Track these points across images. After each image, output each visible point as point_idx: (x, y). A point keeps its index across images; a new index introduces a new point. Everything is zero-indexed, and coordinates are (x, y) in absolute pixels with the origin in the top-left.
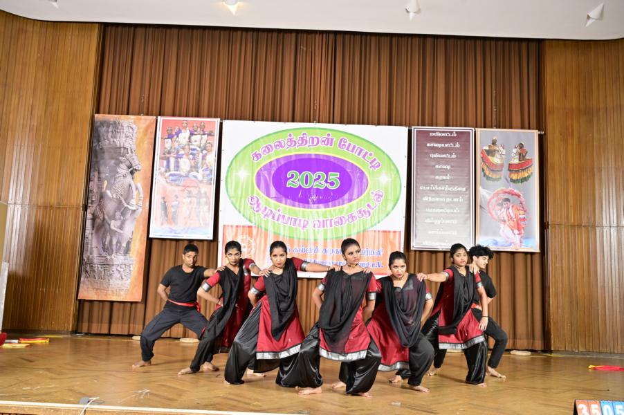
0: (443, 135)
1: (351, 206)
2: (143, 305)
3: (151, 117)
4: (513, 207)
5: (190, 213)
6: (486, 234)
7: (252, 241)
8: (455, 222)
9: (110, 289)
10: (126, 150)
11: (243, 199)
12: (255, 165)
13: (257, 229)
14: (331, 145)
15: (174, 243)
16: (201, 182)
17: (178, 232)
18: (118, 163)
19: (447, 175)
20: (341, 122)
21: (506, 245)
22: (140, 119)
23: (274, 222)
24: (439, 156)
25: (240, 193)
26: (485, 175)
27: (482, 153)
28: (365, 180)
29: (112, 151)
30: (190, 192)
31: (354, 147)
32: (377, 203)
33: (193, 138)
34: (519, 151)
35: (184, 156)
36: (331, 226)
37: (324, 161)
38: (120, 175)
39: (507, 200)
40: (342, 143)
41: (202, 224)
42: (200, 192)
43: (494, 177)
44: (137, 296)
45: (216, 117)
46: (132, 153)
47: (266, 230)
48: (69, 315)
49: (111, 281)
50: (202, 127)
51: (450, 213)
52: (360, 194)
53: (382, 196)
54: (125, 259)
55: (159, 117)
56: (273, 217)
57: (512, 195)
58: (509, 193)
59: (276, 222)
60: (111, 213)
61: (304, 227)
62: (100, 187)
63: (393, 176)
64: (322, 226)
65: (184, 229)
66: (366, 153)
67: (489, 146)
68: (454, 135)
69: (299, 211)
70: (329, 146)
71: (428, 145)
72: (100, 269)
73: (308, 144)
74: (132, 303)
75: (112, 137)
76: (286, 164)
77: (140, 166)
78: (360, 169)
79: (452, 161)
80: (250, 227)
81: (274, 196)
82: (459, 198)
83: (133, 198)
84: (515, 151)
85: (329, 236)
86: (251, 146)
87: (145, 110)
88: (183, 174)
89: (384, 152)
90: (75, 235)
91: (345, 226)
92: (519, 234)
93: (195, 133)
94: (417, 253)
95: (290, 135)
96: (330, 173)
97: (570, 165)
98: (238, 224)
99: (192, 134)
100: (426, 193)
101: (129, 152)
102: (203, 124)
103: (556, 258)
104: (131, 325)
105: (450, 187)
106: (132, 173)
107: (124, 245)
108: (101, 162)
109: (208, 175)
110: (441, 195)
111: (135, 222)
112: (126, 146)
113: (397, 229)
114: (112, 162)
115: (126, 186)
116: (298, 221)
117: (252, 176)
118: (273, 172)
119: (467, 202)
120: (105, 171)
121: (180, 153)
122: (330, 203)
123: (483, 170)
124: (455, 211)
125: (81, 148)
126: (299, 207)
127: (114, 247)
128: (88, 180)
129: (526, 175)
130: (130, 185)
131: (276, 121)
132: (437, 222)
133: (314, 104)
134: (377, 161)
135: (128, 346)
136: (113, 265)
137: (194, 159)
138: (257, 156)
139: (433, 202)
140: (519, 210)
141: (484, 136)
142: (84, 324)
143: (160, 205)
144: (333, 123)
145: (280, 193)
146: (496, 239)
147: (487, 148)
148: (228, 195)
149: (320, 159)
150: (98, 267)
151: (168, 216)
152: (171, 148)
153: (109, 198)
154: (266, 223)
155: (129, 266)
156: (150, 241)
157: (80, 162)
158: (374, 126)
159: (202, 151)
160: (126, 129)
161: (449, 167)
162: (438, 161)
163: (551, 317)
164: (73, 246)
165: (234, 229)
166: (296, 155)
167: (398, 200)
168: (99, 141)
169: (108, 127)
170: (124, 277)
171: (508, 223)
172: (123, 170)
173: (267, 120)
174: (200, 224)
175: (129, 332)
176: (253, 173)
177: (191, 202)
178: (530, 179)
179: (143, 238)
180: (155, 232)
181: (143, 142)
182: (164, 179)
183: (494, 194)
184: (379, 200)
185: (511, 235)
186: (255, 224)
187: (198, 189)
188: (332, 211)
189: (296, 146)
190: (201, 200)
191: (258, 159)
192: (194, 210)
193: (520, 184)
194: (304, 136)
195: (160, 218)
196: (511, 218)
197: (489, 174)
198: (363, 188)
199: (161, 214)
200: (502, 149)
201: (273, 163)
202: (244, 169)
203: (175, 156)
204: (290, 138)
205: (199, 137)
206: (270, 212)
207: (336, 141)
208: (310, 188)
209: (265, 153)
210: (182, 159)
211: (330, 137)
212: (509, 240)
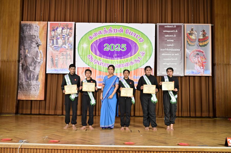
0: (170, 27)
1: (131, 58)
2: (45, 102)
3: (45, 22)
4: (200, 57)
5: (63, 63)
6: (189, 69)
8: (176, 64)
9: (31, 95)
10: (35, 36)
12: (90, 42)
14: (122, 32)
15: (57, 75)
16: (67, 49)
17: (58, 70)
18: (32, 42)
19: (172, 44)
20: (127, 22)
21: (198, 73)
22: (41, 23)
23: (99, 66)
24: (169, 36)
25: (84, 54)
26: (188, 44)
27: (187, 34)
28: (137, 47)
29: (29, 37)
30: (63, 54)
31: (132, 33)
33: (63, 31)
34: (203, 33)
35: (60, 39)
36: (123, 67)
38: (33, 47)
39: (198, 54)
40: (127, 31)
42: (67, 53)
43: (192, 44)
44: (42, 98)
45: (73, 21)
46: (38, 37)
47: (96, 69)
48: (14, 106)
49: (31, 92)
50: (67, 26)
51: (173, 60)
52: (135, 53)
53: (144, 54)
54: (36, 83)
55: (48, 22)
56: (98, 64)
57: (200, 52)
58: (198, 51)
59: (100, 65)
60: (30, 63)
62: (25, 52)
63: (149, 45)
64: (119, 67)
65: (60, 70)
66: (137, 35)
67: (190, 31)
68: (175, 27)
70: (121, 33)
71: (164, 31)
72: (26, 87)
73: (112, 32)
74: (40, 101)
75: (29, 31)
76: (103, 41)
77: (41, 43)
78: (135, 42)
79: (174, 38)
82: (177, 54)
83: (39, 57)
84: (201, 33)
87: (42, 19)
88: (59, 46)
89: (145, 35)
90: (15, 73)
91: (129, 66)
92: (203, 68)
93: (64, 28)
94: (160, 77)
95: (105, 29)
97: (225, 38)
98: (84, 67)
99: (63, 29)
100: (163, 52)
101: (36, 37)
102: (67, 24)
103: (218, 78)
104: (40, 110)
105: (173, 49)
106: (38, 46)
107: (36, 77)
108: (25, 42)
109: (70, 46)
110: (170, 53)
111: (40, 67)
112: (35, 34)
114: (29, 42)
115: (36, 52)
117: (89, 46)
118: (98, 44)
119: (181, 55)
120: (27, 46)
121: (58, 37)
122: (122, 57)
123: (187, 42)
124: (176, 59)
125: (16, 36)
126: (109, 59)
127: (32, 78)
128: (20, 49)
129: (206, 43)
130: (37, 51)
131: (99, 23)
132: (168, 64)
133: (115, 15)
135: (39, 119)
136: (31, 85)
137: (64, 39)
138: (91, 38)
139: (166, 56)
140: (203, 58)
141: (188, 27)
142: (20, 110)
143: (50, 60)
144: (123, 23)
145: (101, 53)
146: (193, 71)
147: (189, 32)
148: (79, 54)
150: (25, 86)
151: (54, 64)
152: (54, 35)
153: (29, 57)
154: (96, 66)
155: (38, 85)
156: (46, 75)
157: (16, 42)
158: (141, 24)
159: (67, 36)
160: (34, 27)
161: (173, 41)
162: (168, 38)
163: (217, 103)
164: (15, 77)
165: (82, 69)
166: (108, 37)
167: (151, 55)
168: (23, 33)
169: (27, 27)
170: (36, 90)
171: (198, 64)
172: (34, 45)
173: (95, 22)
175: (39, 113)
176: (89, 45)
177: (63, 58)
178: (208, 45)
179: (44, 73)
180: (48, 71)
181: (42, 33)
182: (52, 48)
183: (192, 52)
184: (143, 55)
185: (200, 69)
186: (91, 67)
187: (66, 52)
188: (123, 61)
189: (107, 33)
190: (68, 57)
191: (91, 39)
192: (65, 61)
193: (203, 47)
194: (111, 29)
195: (51, 65)
196: (199, 62)
197: (190, 43)
198: (136, 50)
199: (51, 63)
200: (196, 33)
201: (98, 41)
202: (86, 43)
203: (56, 38)
204: (104, 29)
205: (66, 30)
206: (97, 61)
207: (124, 31)
208: (114, 51)
209: (94, 36)
210: (59, 40)
211: (122, 29)
212: (199, 71)
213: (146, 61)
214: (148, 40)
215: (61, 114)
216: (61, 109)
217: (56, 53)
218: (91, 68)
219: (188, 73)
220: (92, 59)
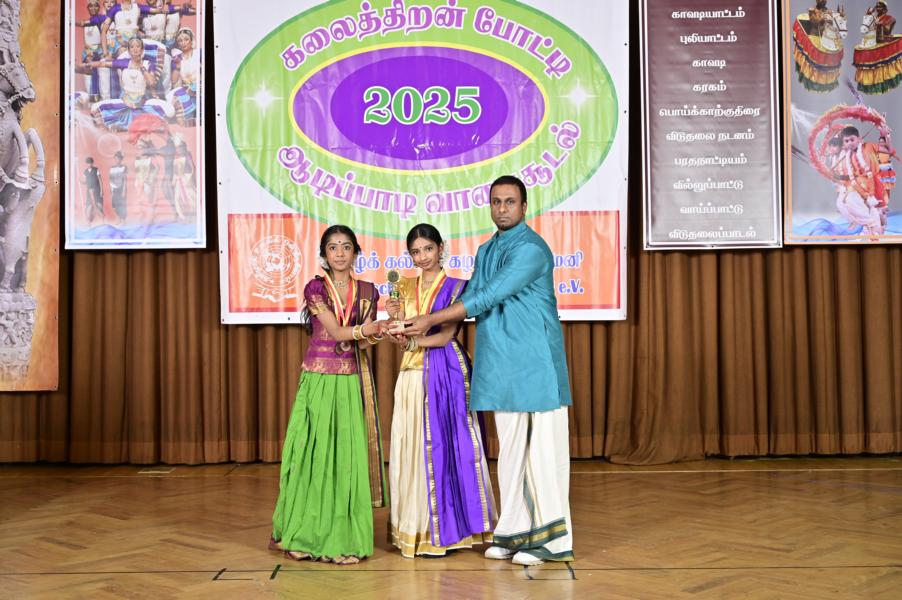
2: (64, 399)
4: (864, 146)
5: (153, 191)
6: (807, 208)
7: (294, 247)
8: (738, 185)
11: (269, 154)
12: (291, 77)
13: (302, 219)
14: (459, 24)
15: (122, 259)
16: (173, 120)
17: (128, 234)
19: (718, 83)
23: (340, 203)
24: (699, 39)
25: (260, 142)
26: (802, 78)
27: (795, 27)
28: (536, 102)
30: (149, 144)
31: (510, 26)
32: (566, 150)
33: (148, 21)
34: (877, 20)
35: (130, 64)
36: (466, 205)
37: (443, 60)
39: (852, 131)
40: (484, 19)
41: (181, 216)
42: (170, 142)
43: (822, 81)
44: (48, 378)
46: (12, 61)
51: (727, 165)
53: (576, 135)
56: (338, 193)
57: (864, 119)
58: (855, 115)
59: (344, 202)
61: (406, 210)
63: (598, 87)
64: (445, 208)
65: (142, 227)
66: (538, 39)
67: (811, 13)
69: (393, 175)
70: (454, 26)
71: (675, 15)
73: (407, 26)
74: (39, 394)
76: (356, 72)
77: (31, 90)
78: (525, 77)
79: (730, 50)
80: (289, 216)
81: (336, 146)
82: (746, 131)
83: (22, 164)
84: (867, 20)
85: (462, 230)
86: (278, 35)
88: (131, 102)
89: (576, 36)
92: (878, 206)
94: (658, 256)
95: (366, 6)
96: (458, 88)
98: (261, 211)
99: (144, 13)
100: (673, 124)
101: (6, 57)
105: (724, 108)
106: (16, 107)
107: (11, 268)
109: (186, 105)
110: (707, 127)
111: (31, 218)
113: (612, 207)
115: (5, 138)
116: (392, 198)
117: (286, 102)
118: (331, 92)
119: (764, 140)
121: (120, 58)
122: (462, 156)
123: (798, 67)
124: (738, 161)
126: (395, 168)
129: (893, 74)
130: (14, 135)
132: (700, 187)
134: (563, 55)
137: (153, 68)
138: (294, 56)
139: (689, 144)
140: (877, 152)
143: (84, 176)
145: (350, 138)
146: (827, 218)
147: (806, 17)
148: (234, 146)
149: (437, 58)
151: (106, 201)
152: (100, 45)
154: (323, 205)
155: (26, 314)
156: (68, 258)
159: (169, 52)
161: (722, 64)
162: (698, 51)
165: (255, 220)
166: (381, 51)
167: (611, 142)
170: (15, 339)
171: (853, 182)
174: (177, 215)
175: (39, 456)
176: (287, 95)
177: (152, 167)
179: (52, 251)
180: (76, 238)
181: (36, 37)
182: (90, 118)
183: (822, 120)
184: (570, 143)
185: (862, 209)
186: (298, 209)
187: (166, 136)
188: (467, 173)
189: (381, 30)
190: (176, 161)
191: (297, 62)
192: (160, 183)
193: (880, 94)
194: (398, 6)
195: (87, 205)
196: (861, 171)
197: (811, 76)
198: (533, 118)
199: (89, 196)
200: (839, 18)
201: (331, 71)
202: (267, 88)
203: (111, 63)
204: (365, 12)
205: (161, 18)
206: (329, 180)
207: (469, 15)
208: (417, 123)
209: (312, 49)
210: (125, 70)
211: (455, 7)
212: (857, 220)
213: (586, 173)
214: (594, 61)
215: (150, 461)
216: (149, 432)
217: (114, 143)
218: (299, 215)
219: (804, 229)
220: (302, 169)
